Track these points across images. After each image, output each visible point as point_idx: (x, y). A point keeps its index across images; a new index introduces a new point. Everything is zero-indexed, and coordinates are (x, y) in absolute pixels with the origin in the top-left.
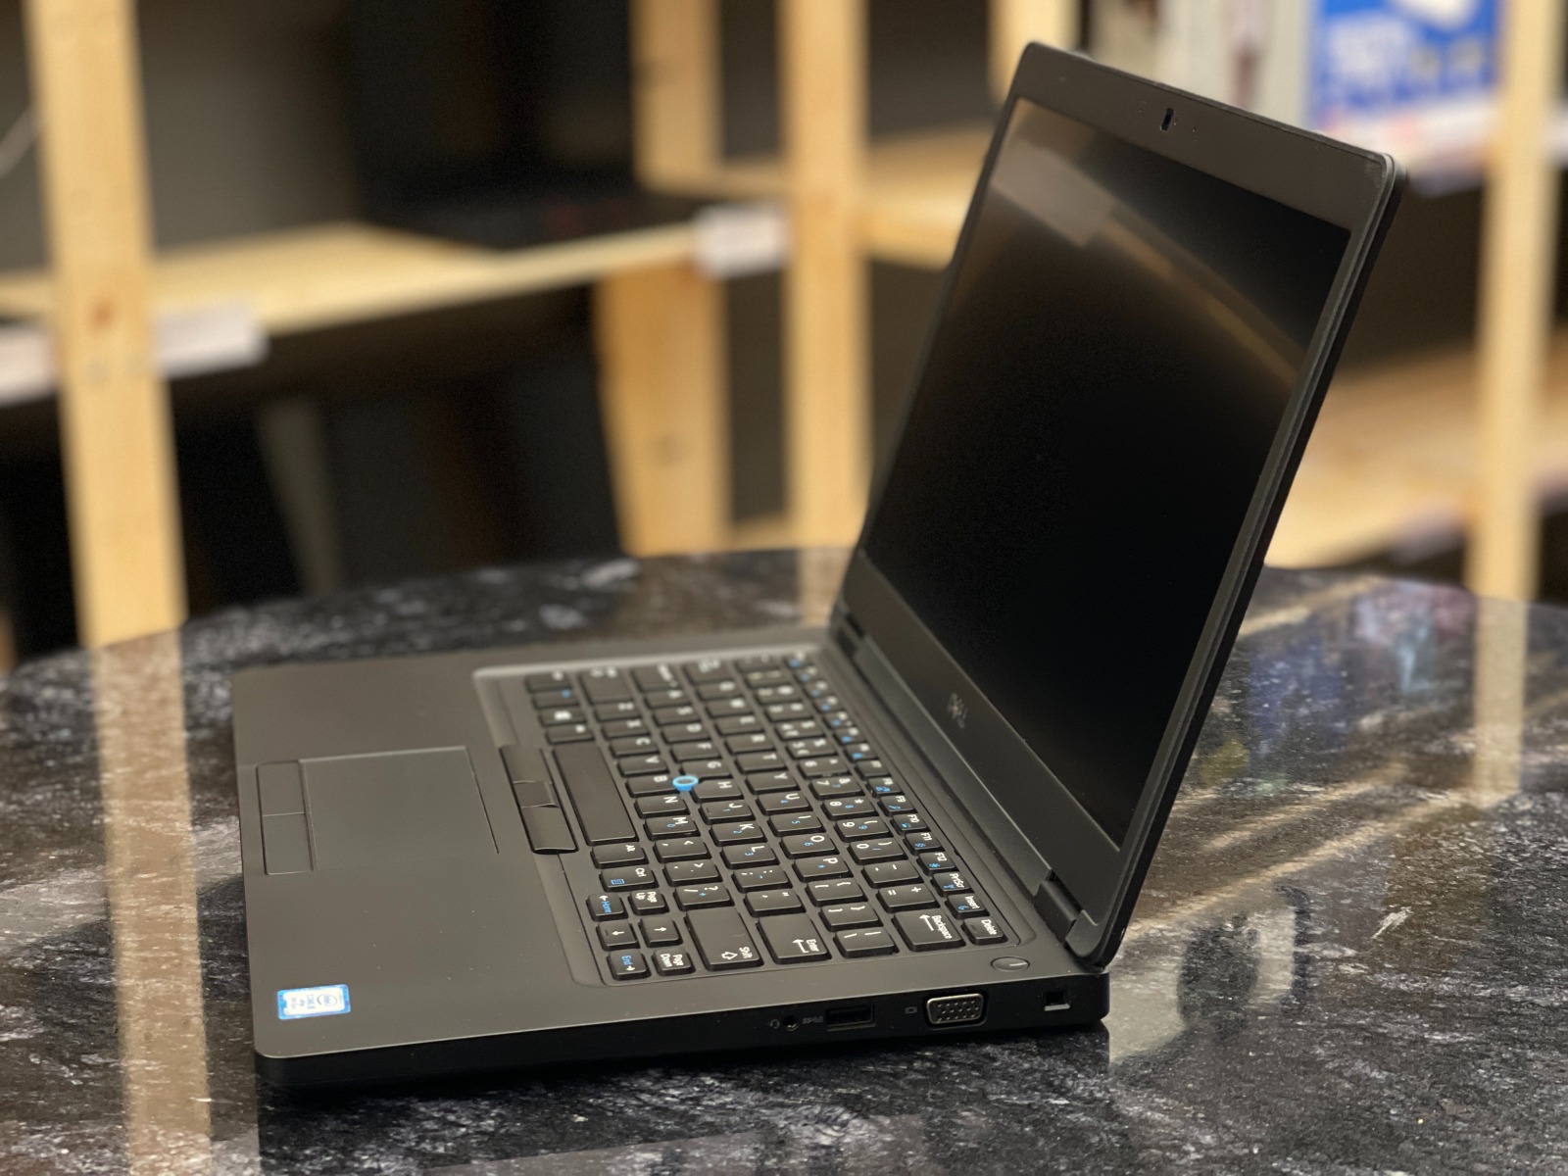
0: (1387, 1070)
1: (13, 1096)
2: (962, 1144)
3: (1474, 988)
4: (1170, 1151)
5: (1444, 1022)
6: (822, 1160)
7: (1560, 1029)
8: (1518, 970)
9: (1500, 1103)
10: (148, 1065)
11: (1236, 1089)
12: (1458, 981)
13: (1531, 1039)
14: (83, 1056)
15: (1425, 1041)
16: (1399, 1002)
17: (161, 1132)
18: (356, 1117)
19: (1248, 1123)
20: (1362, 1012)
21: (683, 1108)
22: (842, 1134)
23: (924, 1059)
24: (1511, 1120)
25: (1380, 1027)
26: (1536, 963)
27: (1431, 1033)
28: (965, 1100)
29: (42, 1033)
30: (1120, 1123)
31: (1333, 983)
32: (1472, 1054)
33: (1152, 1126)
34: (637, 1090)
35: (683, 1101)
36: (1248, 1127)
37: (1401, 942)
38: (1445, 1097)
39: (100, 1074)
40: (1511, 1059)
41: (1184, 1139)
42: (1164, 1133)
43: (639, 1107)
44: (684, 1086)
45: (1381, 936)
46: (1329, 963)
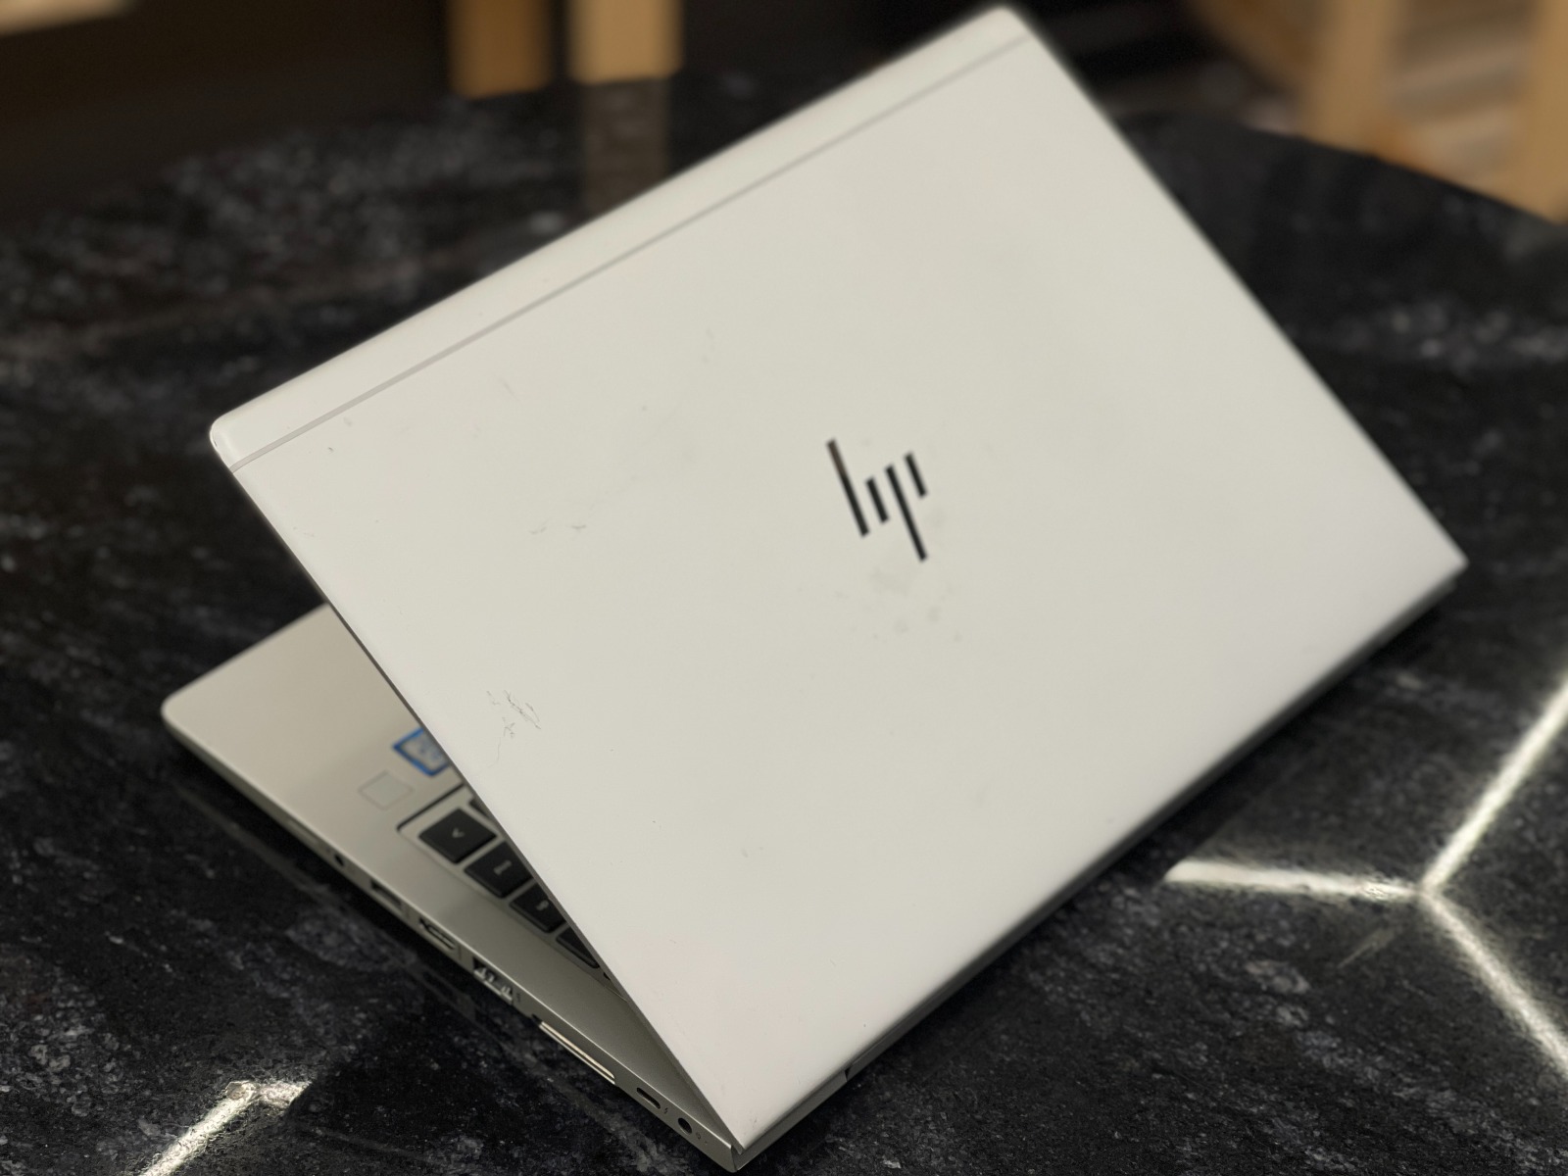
3: (1399, 1081)
5: (1338, 1132)
12: (1389, 1066)
14: (38, 838)
15: (1302, 1160)
27: (1315, 1149)
29: (17, 793)
37: (1364, 982)
45: (1348, 967)
46: (1271, 999)
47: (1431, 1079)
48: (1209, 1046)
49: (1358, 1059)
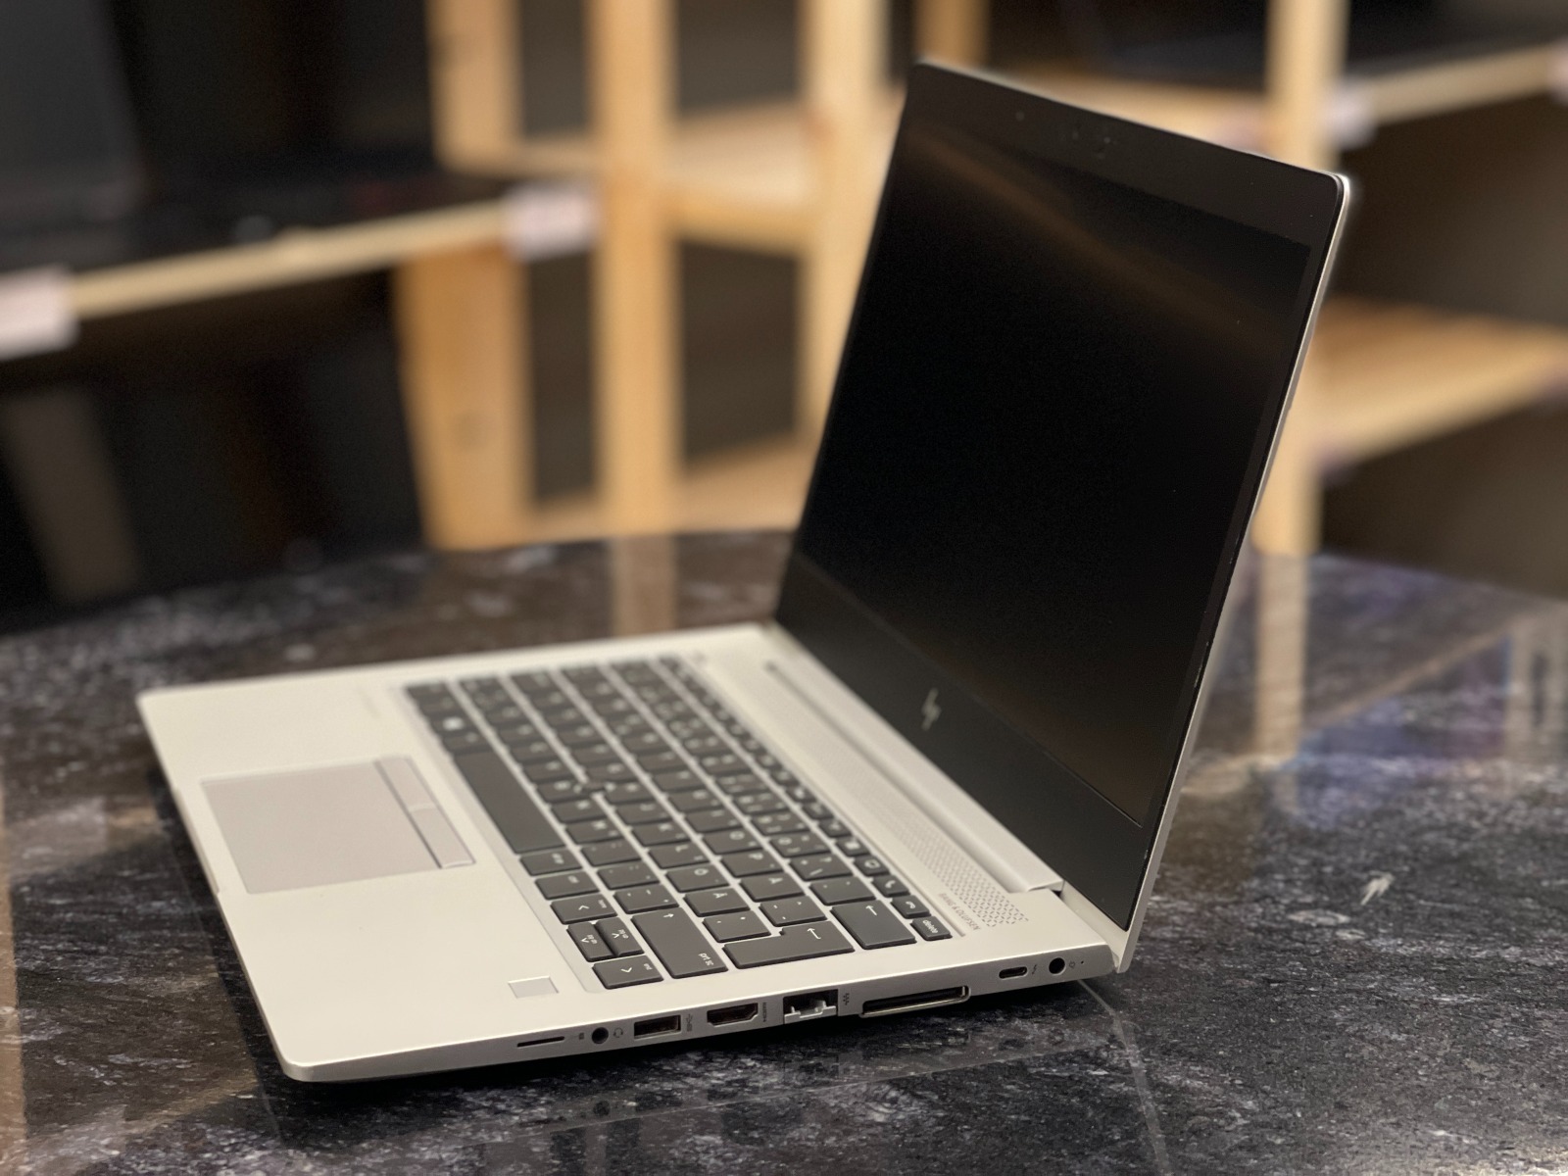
0: (1408, 1032)
1: (49, 1099)
2: (1013, 1117)
3: (1469, 950)
4: (1217, 1117)
5: (1450, 983)
6: (881, 1137)
7: (1560, 987)
8: (1508, 932)
9: (1521, 1061)
10: (180, 1064)
11: (1265, 1055)
12: (1453, 944)
13: (1536, 998)
14: (110, 1056)
15: (1436, 1004)
16: (1402, 966)
17: (209, 1130)
18: (405, 1109)
19: (1285, 1088)
20: (1368, 976)
21: (730, 1089)
22: (895, 1111)
23: (956, 1034)
24: (1532, 1077)
25: (1389, 990)
26: (1522, 924)
27: (1439, 995)
28: (1007, 1073)
29: (62, 1035)
30: (1164, 1092)
31: (1335, 949)
32: (1483, 1014)
33: (1193, 1095)
34: (680, 1074)
35: (729, 1084)
36: (1287, 1092)
37: (1390, 908)
38: (1467, 1057)
39: (132, 1074)
40: (1520, 1018)
41: (1227, 1105)
42: (1207, 1100)
43: (689, 1090)
44: (726, 1069)
45: (1369, 903)
46: (1325, 930)
47: (1493, 945)
48: (1301, 962)
49: (1426, 945)
